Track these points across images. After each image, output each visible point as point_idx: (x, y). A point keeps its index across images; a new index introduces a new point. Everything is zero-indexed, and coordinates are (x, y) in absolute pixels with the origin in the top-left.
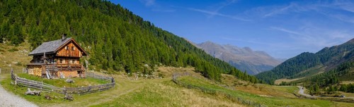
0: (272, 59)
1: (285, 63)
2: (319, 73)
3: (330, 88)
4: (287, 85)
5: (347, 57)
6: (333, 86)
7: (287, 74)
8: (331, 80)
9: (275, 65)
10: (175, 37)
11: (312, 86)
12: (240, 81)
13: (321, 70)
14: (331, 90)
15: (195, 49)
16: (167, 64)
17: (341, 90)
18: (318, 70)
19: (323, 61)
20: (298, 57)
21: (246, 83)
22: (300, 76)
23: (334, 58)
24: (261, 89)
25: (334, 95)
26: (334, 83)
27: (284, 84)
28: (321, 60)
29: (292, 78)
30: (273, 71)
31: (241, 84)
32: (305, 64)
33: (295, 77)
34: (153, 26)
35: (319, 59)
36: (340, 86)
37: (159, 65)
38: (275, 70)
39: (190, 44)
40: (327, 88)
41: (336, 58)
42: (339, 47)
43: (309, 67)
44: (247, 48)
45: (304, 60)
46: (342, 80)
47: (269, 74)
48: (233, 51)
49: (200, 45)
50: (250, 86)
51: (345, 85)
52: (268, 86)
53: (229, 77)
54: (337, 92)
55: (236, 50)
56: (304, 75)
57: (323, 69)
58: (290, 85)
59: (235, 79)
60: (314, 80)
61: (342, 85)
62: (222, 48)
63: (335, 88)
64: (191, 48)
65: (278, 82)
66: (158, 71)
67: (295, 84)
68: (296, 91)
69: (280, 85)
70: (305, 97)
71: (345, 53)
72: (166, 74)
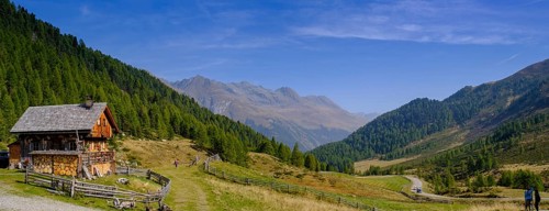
0: (344, 115)
1: (374, 123)
2: (453, 146)
3: (479, 179)
4: (383, 174)
5: (513, 108)
6: (485, 176)
7: (378, 150)
8: (479, 162)
9: (351, 128)
10: (129, 68)
11: (438, 176)
12: (287, 168)
13: (456, 139)
14: (479, 183)
15: (174, 94)
16: (134, 134)
17: (501, 183)
18: (450, 139)
19: (460, 118)
20: (403, 110)
21: (300, 171)
22: (409, 152)
23: (484, 111)
24: (333, 183)
25: (488, 194)
26: (487, 169)
27: (374, 172)
28: (455, 115)
29: (391, 158)
30: (347, 141)
31: (290, 173)
32: (419, 126)
33: (399, 156)
34: (83, 45)
35: (451, 113)
36: (499, 176)
37: (121, 137)
38: (351, 140)
39: (162, 85)
40: (471, 180)
41: (491, 111)
42: (497, 87)
43: (429, 133)
44: (284, 90)
45: (417, 116)
46: (503, 162)
47: (338, 148)
48: (255, 97)
49: (179, 84)
50: (308, 178)
51: (509, 172)
52: (344, 177)
53: (263, 159)
54: (494, 187)
55: (260, 95)
56: (417, 150)
57: (462, 136)
58: (388, 173)
59: (277, 163)
60: (441, 163)
61: (503, 173)
62: (230, 91)
63: (490, 179)
64: (164, 94)
65: (361, 166)
66: (125, 150)
67: (400, 170)
68: (405, 187)
69: (367, 174)
70: (428, 200)
71: (510, 99)
72: (144, 157)
